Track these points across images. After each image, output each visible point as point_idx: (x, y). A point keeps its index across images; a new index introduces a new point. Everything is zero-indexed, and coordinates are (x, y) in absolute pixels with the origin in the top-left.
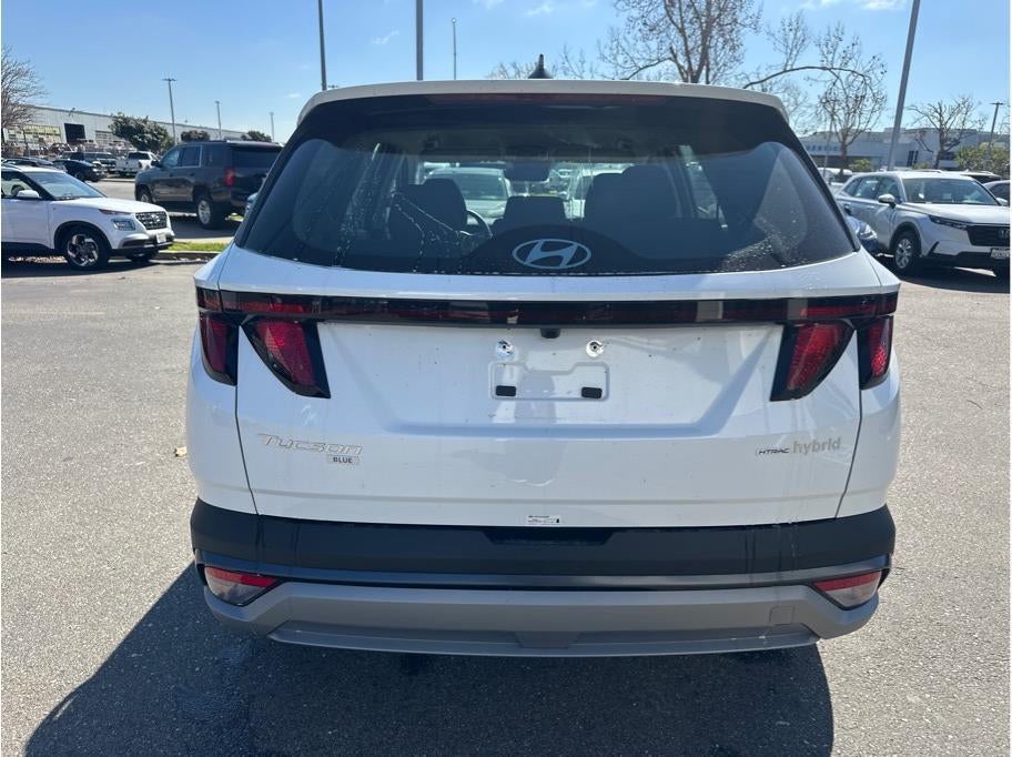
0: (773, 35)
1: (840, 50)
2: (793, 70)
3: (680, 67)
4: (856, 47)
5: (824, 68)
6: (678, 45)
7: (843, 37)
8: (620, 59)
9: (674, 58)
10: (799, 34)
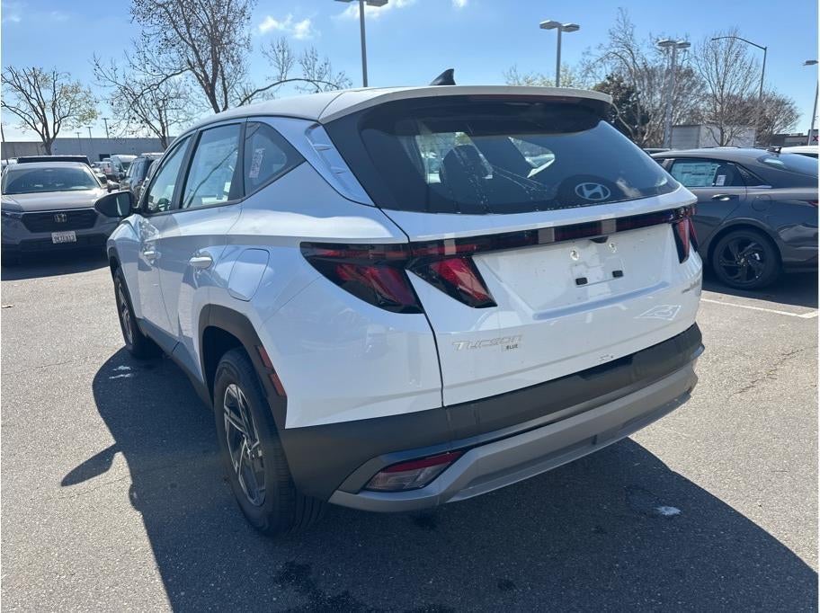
0: (267, 54)
1: (317, 68)
2: (286, 81)
3: (197, 75)
4: (328, 66)
5: (308, 80)
6: (193, 58)
7: (318, 59)
8: (148, 67)
9: (192, 68)
10: (286, 54)
